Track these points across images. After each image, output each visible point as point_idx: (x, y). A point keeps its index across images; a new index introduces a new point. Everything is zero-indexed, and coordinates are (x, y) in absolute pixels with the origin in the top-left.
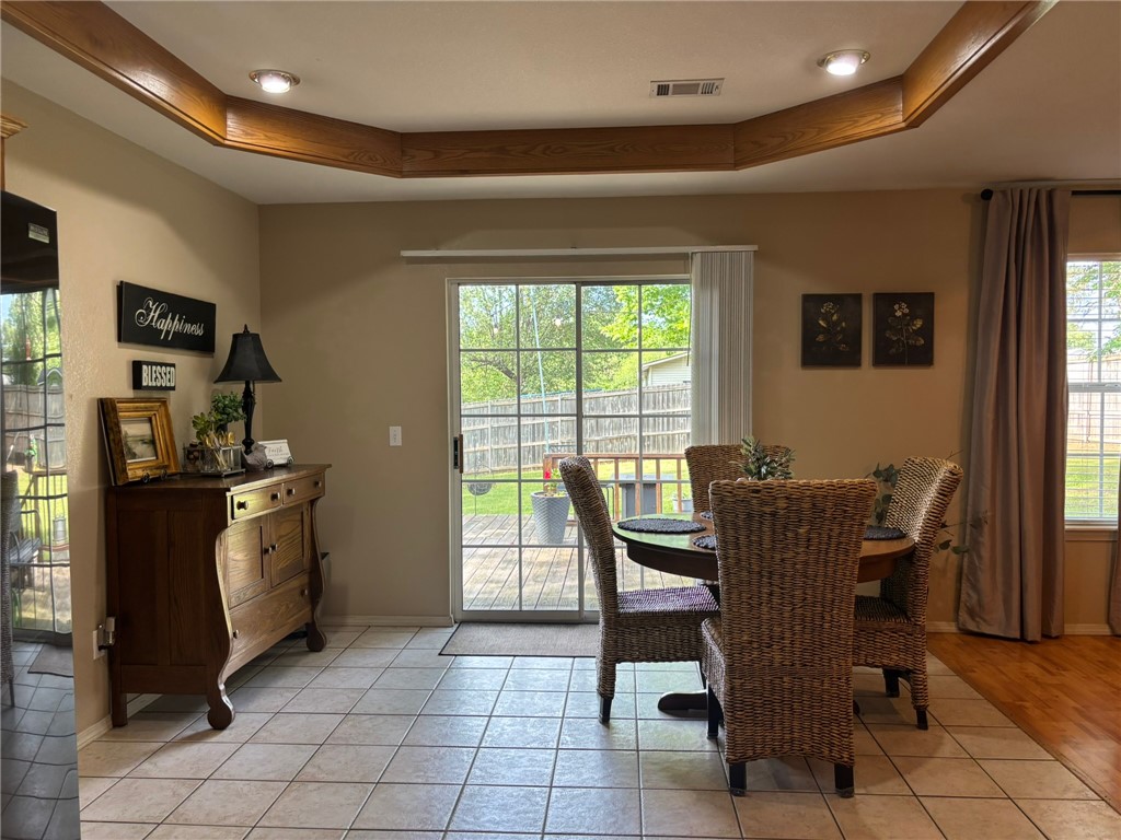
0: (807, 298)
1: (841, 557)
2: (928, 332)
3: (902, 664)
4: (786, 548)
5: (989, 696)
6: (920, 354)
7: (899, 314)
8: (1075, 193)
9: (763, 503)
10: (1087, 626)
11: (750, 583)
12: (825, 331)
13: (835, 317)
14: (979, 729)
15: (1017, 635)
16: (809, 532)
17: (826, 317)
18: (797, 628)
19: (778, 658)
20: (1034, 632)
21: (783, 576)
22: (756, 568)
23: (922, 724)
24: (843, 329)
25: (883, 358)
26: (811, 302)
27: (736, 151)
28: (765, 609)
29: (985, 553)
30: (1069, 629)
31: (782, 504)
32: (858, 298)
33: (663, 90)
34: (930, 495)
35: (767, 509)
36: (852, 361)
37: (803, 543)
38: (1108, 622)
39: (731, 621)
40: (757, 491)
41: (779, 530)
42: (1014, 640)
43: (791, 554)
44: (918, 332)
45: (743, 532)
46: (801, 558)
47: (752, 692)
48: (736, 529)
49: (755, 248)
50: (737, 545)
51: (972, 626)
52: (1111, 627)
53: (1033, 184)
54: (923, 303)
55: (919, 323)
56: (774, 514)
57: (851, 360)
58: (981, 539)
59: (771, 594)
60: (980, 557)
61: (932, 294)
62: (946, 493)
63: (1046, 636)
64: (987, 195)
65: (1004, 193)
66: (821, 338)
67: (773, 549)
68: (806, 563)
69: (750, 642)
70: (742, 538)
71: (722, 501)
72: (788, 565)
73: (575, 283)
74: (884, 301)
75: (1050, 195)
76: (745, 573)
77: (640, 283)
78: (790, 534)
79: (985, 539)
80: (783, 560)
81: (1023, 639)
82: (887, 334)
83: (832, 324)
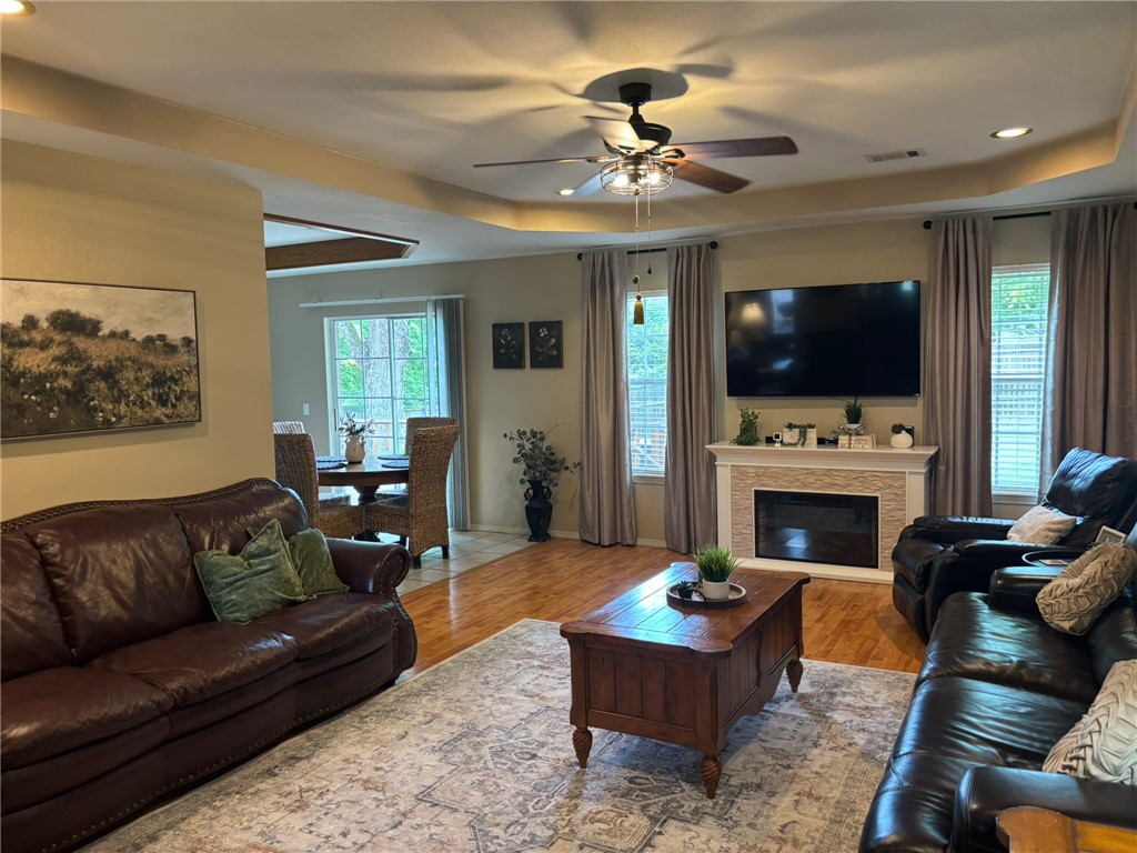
0: (495, 326)
2: (559, 346)
6: (556, 360)
7: (542, 335)
10: (651, 541)
12: (504, 346)
13: (509, 338)
15: (597, 542)
17: (505, 338)
24: (514, 346)
25: (535, 364)
26: (497, 328)
30: (639, 543)
32: (520, 326)
36: (521, 365)
38: (666, 539)
42: (595, 544)
44: (553, 347)
49: (463, 295)
52: (667, 544)
54: (555, 327)
55: (553, 341)
57: (519, 365)
61: (561, 323)
66: (502, 351)
74: (535, 326)
75: (610, 256)
81: (600, 544)
82: (537, 348)
83: (508, 342)
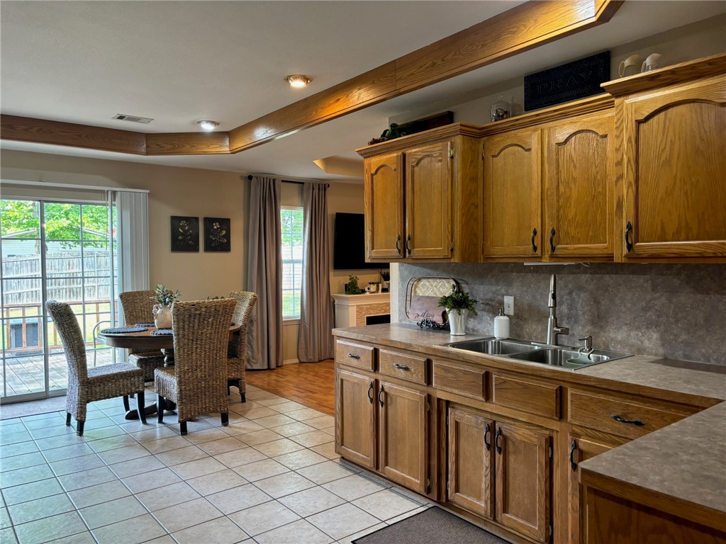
0: (174, 218)
1: (224, 330)
2: (228, 236)
3: (236, 376)
4: (204, 328)
5: (263, 388)
6: (225, 247)
7: (215, 227)
8: (283, 181)
9: (196, 310)
10: (290, 361)
11: (188, 344)
12: (182, 234)
13: (187, 228)
14: (264, 399)
15: (266, 367)
16: (213, 321)
17: (183, 228)
18: (207, 361)
19: (199, 374)
20: (273, 365)
21: (202, 340)
22: (191, 338)
23: (243, 400)
24: (190, 234)
25: (210, 248)
26: (175, 220)
27: (147, 147)
28: (194, 355)
29: (255, 334)
30: (284, 363)
31: (203, 310)
32: (197, 219)
33: (121, 118)
34: (246, 304)
35: (197, 312)
36: (196, 249)
37: (210, 325)
38: (298, 358)
39: (180, 362)
40: (194, 305)
41: (201, 320)
42: (266, 370)
43: (205, 330)
44: (224, 236)
45: (187, 323)
46: (209, 331)
47: (190, 390)
48: (184, 321)
49: (148, 191)
50: (184, 329)
51: (249, 367)
52: (299, 360)
53: (267, 175)
54: (225, 223)
55: (224, 232)
56: (200, 314)
57: (194, 248)
58: (252, 328)
59: (197, 348)
60: (252, 336)
61: (229, 220)
62: (251, 305)
63: (277, 367)
64: (250, 178)
65: (257, 177)
66: (180, 238)
67: (199, 328)
68: (211, 333)
69: (188, 370)
70: (186, 326)
71: (178, 310)
72: (204, 335)
73: (40, 201)
74: (209, 221)
75: (274, 180)
76: (186, 341)
77: (81, 204)
78: (205, 322)
79: (254, 328)
80: (202, 333)
81: (269, 369)
82: (211, 237)
83: (186, 231)
